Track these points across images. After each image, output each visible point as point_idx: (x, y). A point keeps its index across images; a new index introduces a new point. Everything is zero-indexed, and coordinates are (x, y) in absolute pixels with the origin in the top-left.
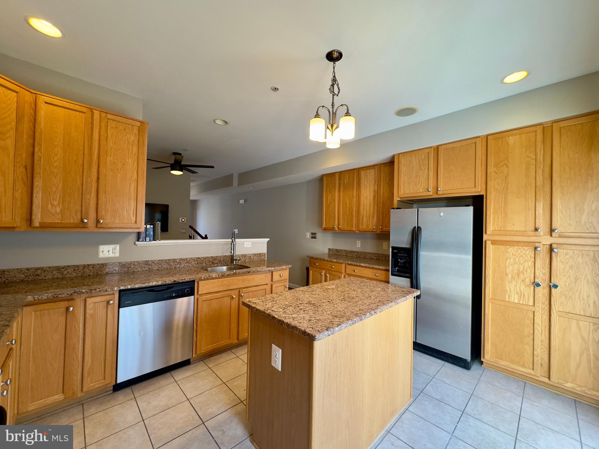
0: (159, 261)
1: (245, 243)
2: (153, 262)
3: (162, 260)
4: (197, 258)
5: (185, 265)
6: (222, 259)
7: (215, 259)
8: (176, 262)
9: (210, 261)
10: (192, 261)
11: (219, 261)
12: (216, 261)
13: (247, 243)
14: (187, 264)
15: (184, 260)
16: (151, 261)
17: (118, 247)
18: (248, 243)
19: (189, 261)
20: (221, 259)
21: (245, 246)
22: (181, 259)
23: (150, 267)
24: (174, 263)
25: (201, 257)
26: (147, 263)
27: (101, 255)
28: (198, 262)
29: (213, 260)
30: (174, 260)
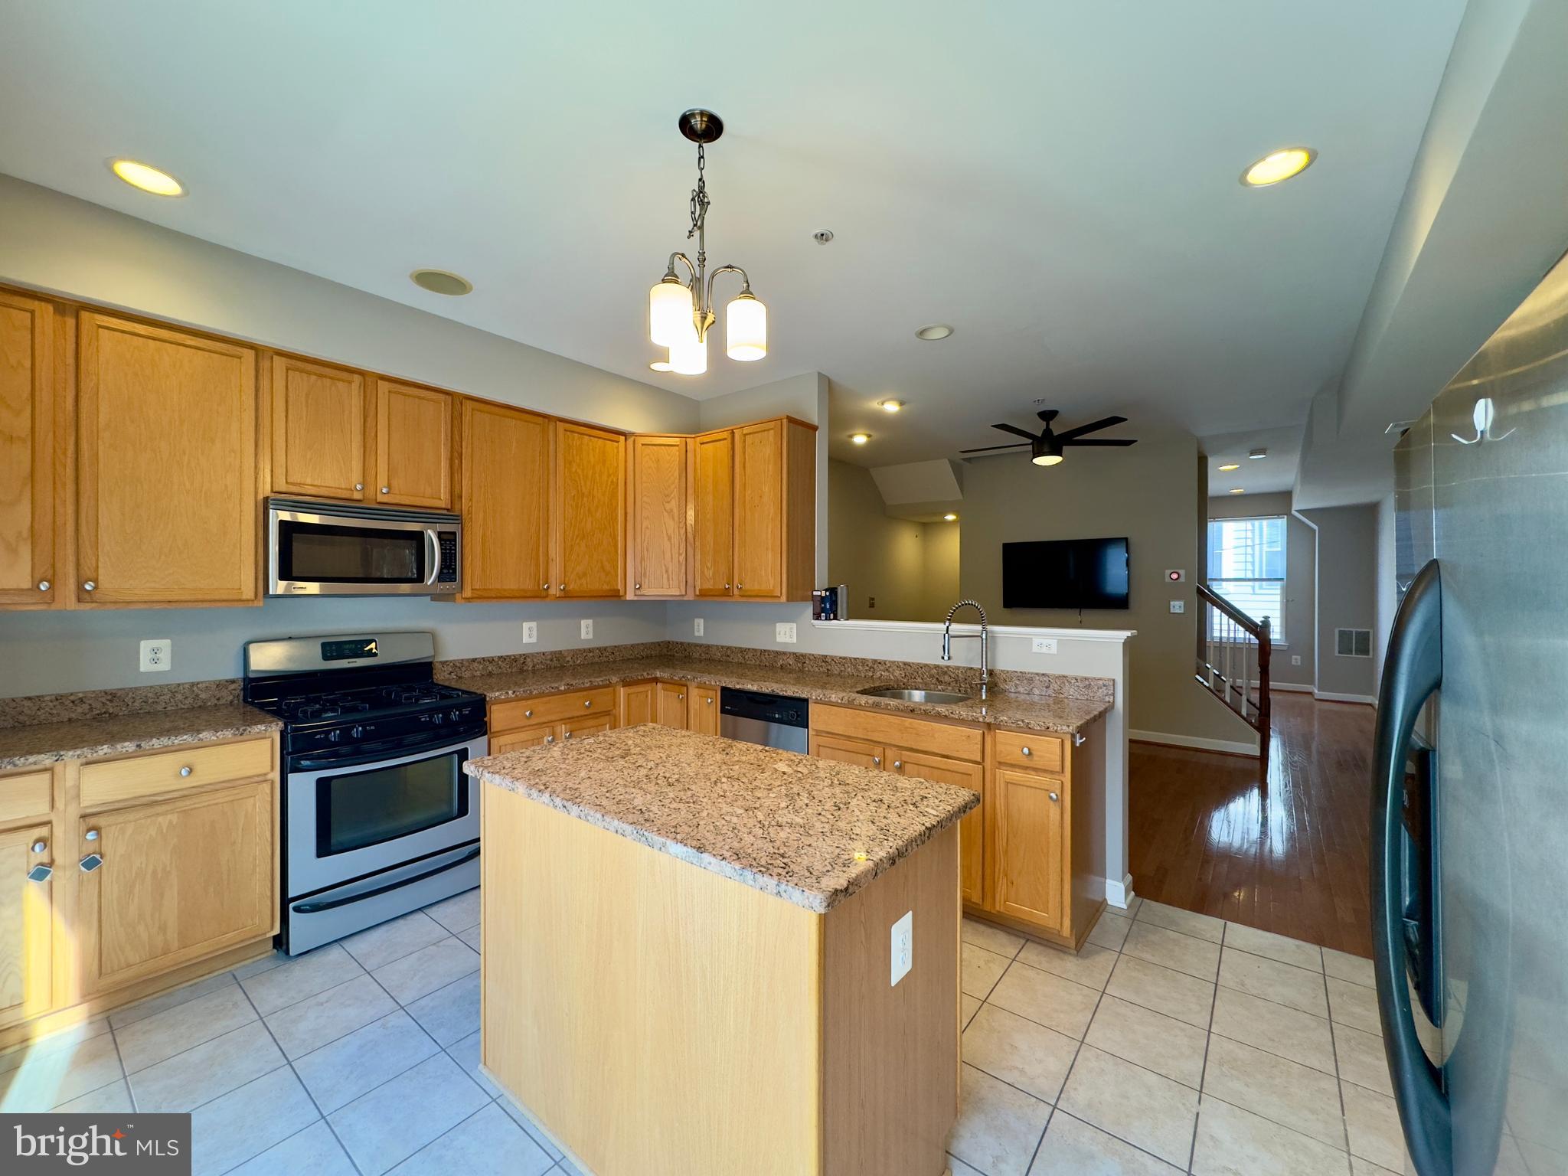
0: (840, 658)
1: (1036, 641)
2: (833, 658)
3: (845, 658)
4: (905, 664)
5: (882, 675)
6: (960, 675)
7: (945, 673)
8: (867, 665)
9: (932, 676)
10: (895, 668)
11: (952, 679)
12: (947, 679)
13: (1041, 641)
14: (887, 674)
15: (880, 663)
16: (831, 656)
17: (795, 625)
18: (1045, 642)
19: (889, 667)
20: (958, 676)
21: (1035, 649)
22: (875, 661)
23: (829, 667)
24: (863, 666)
25: (913, 663)
26: (824, 659)
27: (780, 639)
28: (907, 674)
29: (938, 674)
30: (864, 661)
